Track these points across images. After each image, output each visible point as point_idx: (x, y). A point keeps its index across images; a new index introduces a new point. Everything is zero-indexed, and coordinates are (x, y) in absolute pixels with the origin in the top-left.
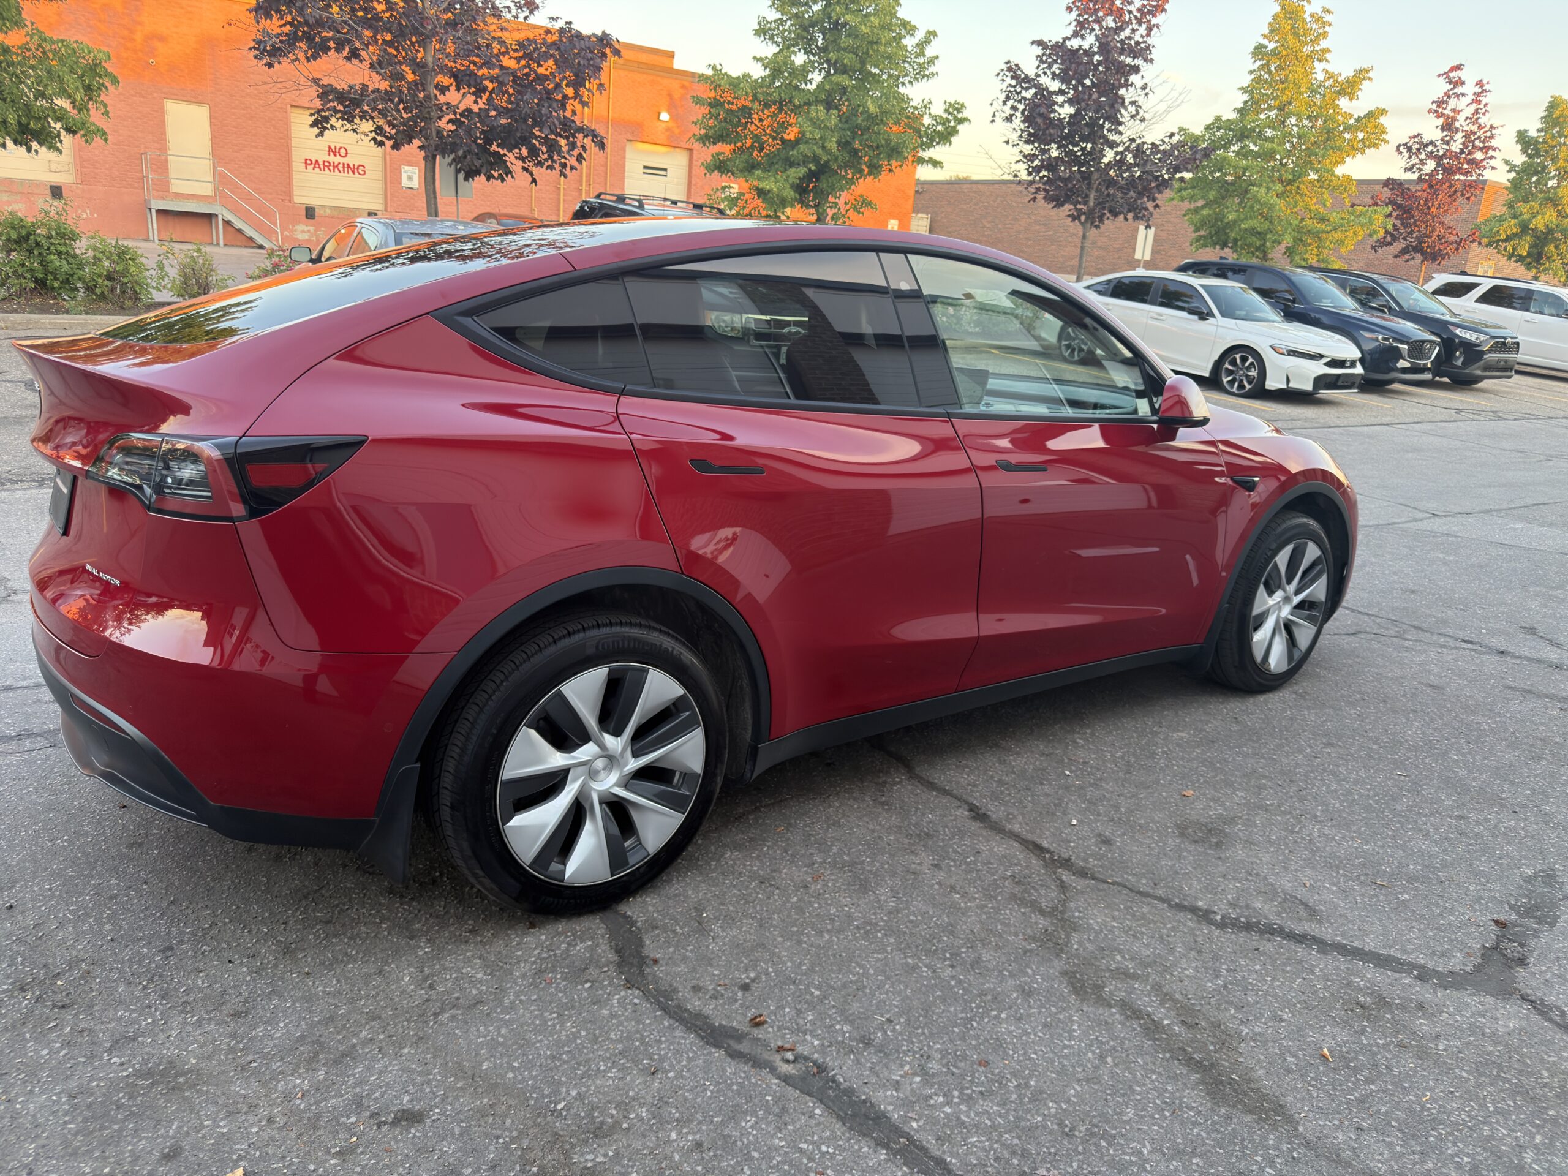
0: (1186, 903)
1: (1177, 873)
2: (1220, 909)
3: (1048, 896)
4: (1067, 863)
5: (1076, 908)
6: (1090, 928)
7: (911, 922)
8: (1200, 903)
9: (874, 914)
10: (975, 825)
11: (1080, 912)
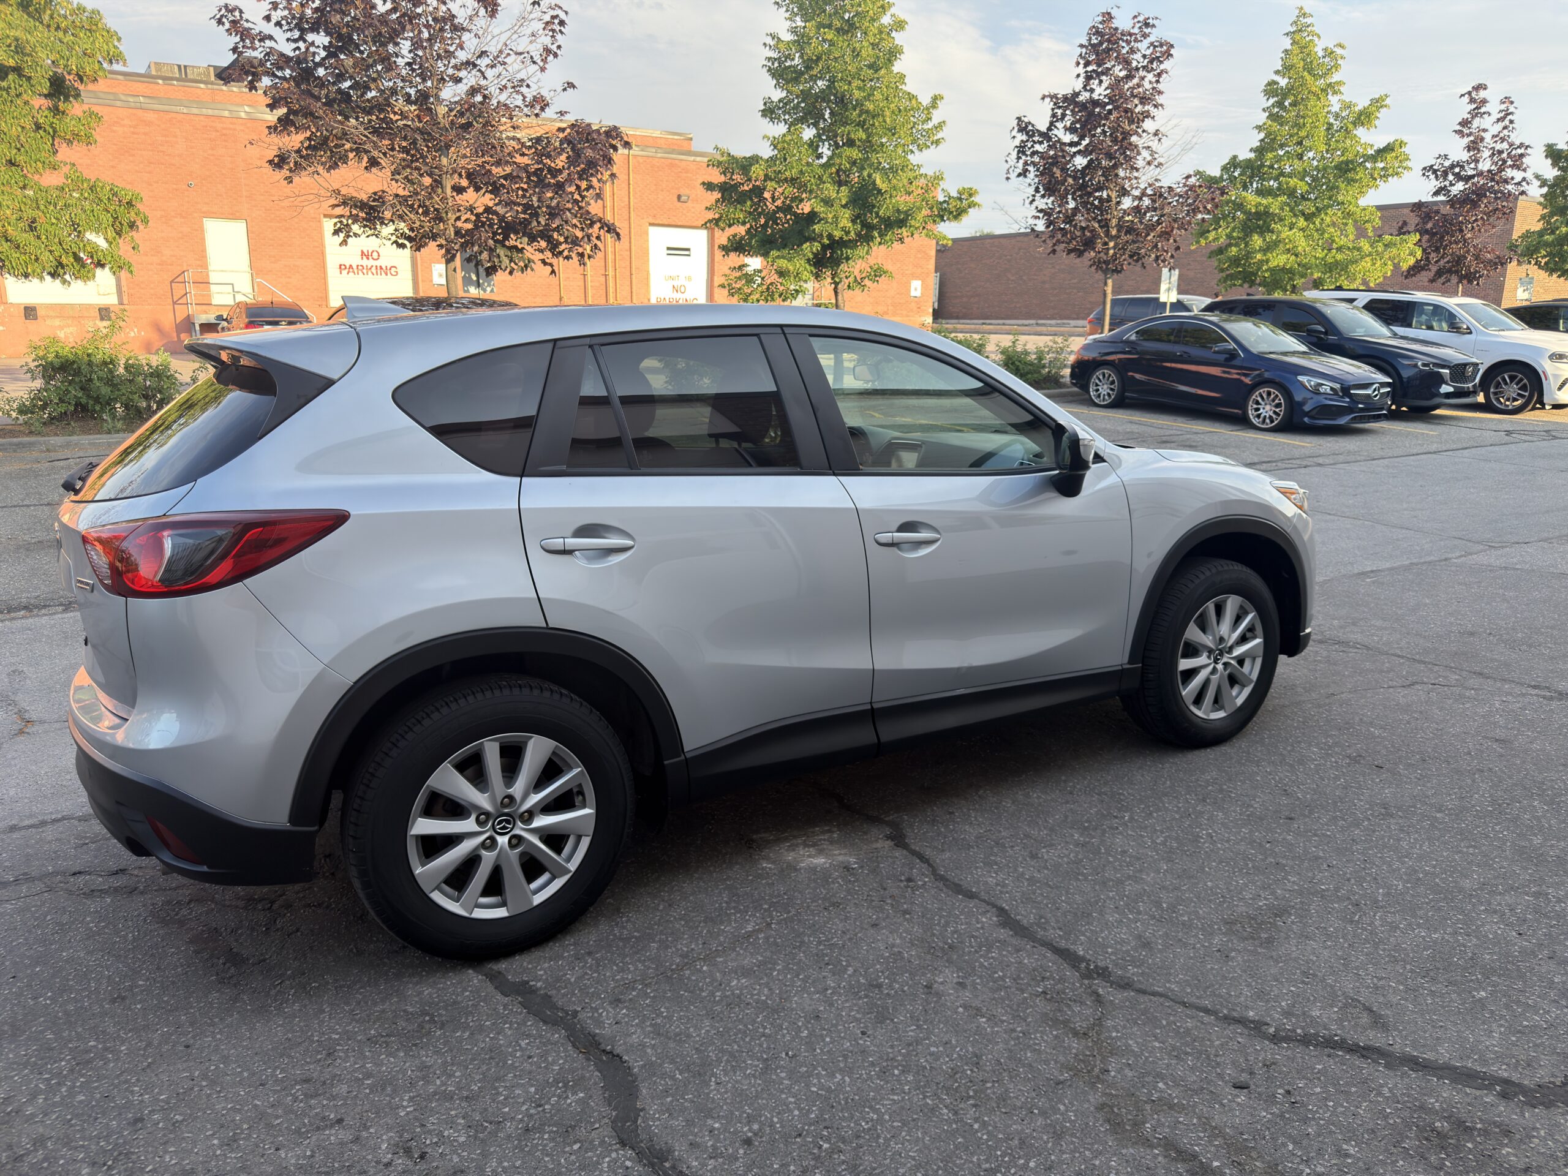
0: (1235, 1014)
1: (1225, 978)
2: (1273, 1019)
3: (1082, 1014)
4: (1103, 973)
5: (1115, 1027)
6: (1128, 1049)
7: (932, 1054)
8: (1251, 1013)
9: (892, 1047)
10: (1004, 933)
11: (1118, 1032)
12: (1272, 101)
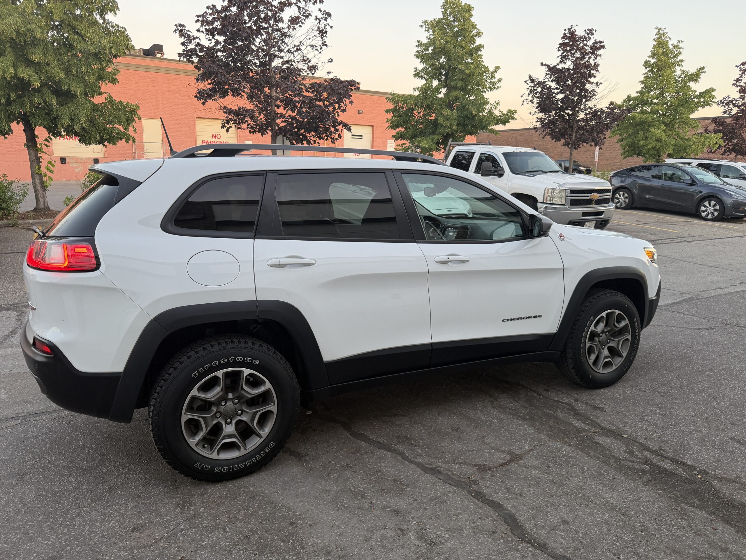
12: (648, 69)
